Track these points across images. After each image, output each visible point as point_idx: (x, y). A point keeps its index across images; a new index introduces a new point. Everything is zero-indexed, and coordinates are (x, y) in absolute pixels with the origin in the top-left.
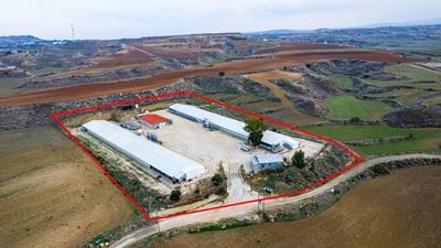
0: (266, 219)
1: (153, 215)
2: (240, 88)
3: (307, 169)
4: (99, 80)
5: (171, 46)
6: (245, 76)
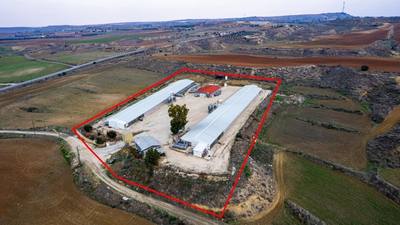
0: (73, 170)
1: (77, 132)
2: (362, 91)
6: (398, 78)
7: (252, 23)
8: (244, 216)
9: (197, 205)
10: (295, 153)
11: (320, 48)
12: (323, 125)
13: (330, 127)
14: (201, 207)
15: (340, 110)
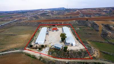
0: (40, 59)
1: (26, 48)
2: (90, 25)
3: (67, 53)
4: (61, 18)
5: (89, 11)
6: (95, 22)
7: (45, 11)
8: (97, 56)
9: (86, 57)
10: (90, 41)
11: (69, 16)
12: (89, 34)
13: (91, 34)
14: (87, 57)
15: (89, 30)
